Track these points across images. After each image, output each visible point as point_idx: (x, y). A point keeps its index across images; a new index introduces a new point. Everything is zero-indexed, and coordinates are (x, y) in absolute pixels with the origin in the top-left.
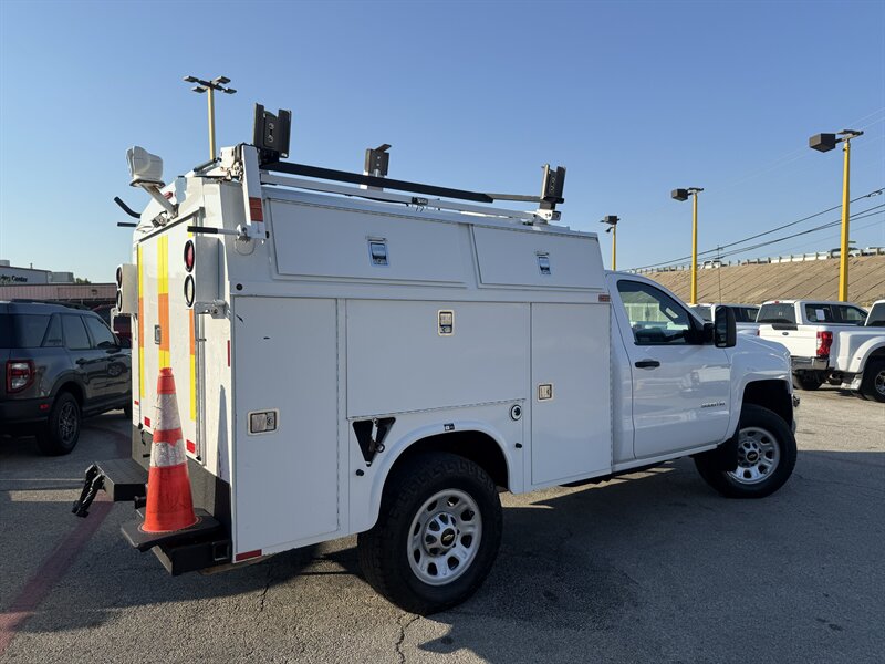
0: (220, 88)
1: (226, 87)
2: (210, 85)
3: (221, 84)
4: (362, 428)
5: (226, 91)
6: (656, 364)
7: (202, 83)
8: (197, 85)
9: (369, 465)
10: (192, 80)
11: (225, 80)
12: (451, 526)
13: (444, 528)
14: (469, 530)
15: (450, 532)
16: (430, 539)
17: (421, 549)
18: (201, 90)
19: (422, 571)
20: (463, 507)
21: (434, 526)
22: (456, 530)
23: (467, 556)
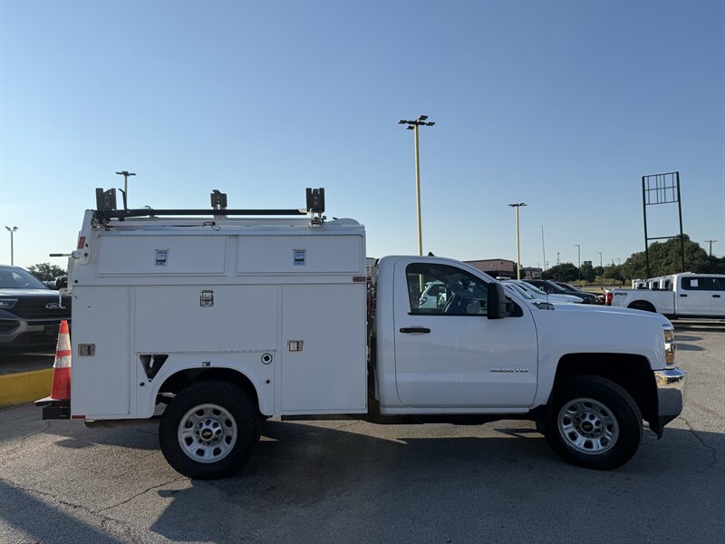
0: (423, 124)
1: (426, 121)
2: (415, 123)
3: (422, 121)
4: (146, 359)
5: (428, 125)
6: (428, 331)
7: (410, 122)
8: (407, 125)
9: (151, 379)
10: (403, 122)
11: (424, 118)
12: (210, 427)
13: (204, 427)
14: (230, 433)
15: (209, 430)
16: (198, 433)
17: (194, 438)
18: (411, 128)
19: (190, 451)
20: (224, 417)
21: (201, 425)
22: (214, 430)
23: (226, 449)
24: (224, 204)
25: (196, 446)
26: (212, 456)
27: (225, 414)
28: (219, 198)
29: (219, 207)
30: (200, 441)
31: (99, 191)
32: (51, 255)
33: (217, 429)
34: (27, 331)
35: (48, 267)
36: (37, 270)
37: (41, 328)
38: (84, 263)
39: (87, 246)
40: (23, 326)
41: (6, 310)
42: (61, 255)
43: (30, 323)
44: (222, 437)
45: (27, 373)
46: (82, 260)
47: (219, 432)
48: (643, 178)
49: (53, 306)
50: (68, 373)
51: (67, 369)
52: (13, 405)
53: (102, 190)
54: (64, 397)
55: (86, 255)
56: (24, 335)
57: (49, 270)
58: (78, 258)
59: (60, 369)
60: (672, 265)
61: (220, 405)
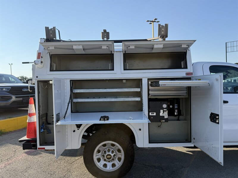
0: (155, 22)
1: (157, 21)
2: (153, 21)
3: (155, 21)
5: (157, 22)
6: (227, 102)
7: (151, 21)
8: (149, 22)
9: (78, 129)
10: (148, 21)
11: (156, 19)
12: (110, 153)
13: (107, 153)
14: (120, 156)
15: (110, 155)
16: (103, 156)
17: (101, 159)
18: (150, 23)
19: (100, 165)
20: (117, 148)
21: (105, 152)
22: (112, 155)
23: (118, 164)
24: (108, 38)
25: (102, 162)
26: (111, 168)
27: (117, 146)
28: (106, 34)
29: (105, 39)
30: (105, 160)
31: (47, 29)
32: (23, 63)
33: (114, 154)
34: (15, 100)
35: (23, 77)
36: (20, 78)
37: (21, 99)
38: (40, 67)
39: (42, 57)
40: (14, 98)
41: (7, 92)
42: (28, 63)
43: (16, 97)
44: (115, 158)
45: (16, 118)
46: (39, 65)
47: (115, 155)
48: (226, 43)
49: (25, 90)
50: (34, 125)
51: (34, 122)
52: (11, 131)
53: (48, 28)
54: (33, 137)
55: (42, 62)
56: (14, 102)
57: (24, 78)
58: (38, 64)
59: (31, 123)
60: (233, 74)
61: (115, 142)
